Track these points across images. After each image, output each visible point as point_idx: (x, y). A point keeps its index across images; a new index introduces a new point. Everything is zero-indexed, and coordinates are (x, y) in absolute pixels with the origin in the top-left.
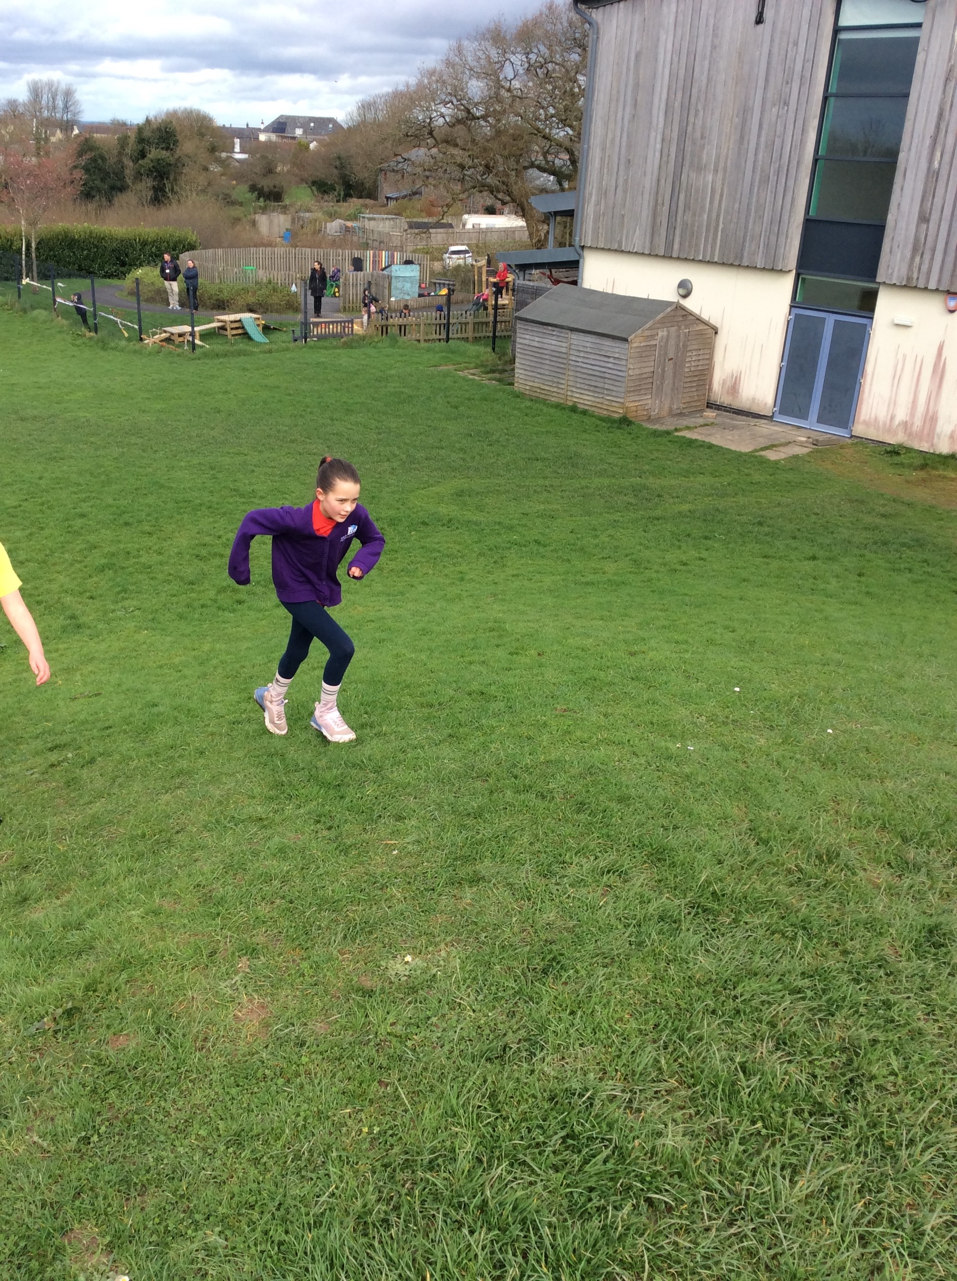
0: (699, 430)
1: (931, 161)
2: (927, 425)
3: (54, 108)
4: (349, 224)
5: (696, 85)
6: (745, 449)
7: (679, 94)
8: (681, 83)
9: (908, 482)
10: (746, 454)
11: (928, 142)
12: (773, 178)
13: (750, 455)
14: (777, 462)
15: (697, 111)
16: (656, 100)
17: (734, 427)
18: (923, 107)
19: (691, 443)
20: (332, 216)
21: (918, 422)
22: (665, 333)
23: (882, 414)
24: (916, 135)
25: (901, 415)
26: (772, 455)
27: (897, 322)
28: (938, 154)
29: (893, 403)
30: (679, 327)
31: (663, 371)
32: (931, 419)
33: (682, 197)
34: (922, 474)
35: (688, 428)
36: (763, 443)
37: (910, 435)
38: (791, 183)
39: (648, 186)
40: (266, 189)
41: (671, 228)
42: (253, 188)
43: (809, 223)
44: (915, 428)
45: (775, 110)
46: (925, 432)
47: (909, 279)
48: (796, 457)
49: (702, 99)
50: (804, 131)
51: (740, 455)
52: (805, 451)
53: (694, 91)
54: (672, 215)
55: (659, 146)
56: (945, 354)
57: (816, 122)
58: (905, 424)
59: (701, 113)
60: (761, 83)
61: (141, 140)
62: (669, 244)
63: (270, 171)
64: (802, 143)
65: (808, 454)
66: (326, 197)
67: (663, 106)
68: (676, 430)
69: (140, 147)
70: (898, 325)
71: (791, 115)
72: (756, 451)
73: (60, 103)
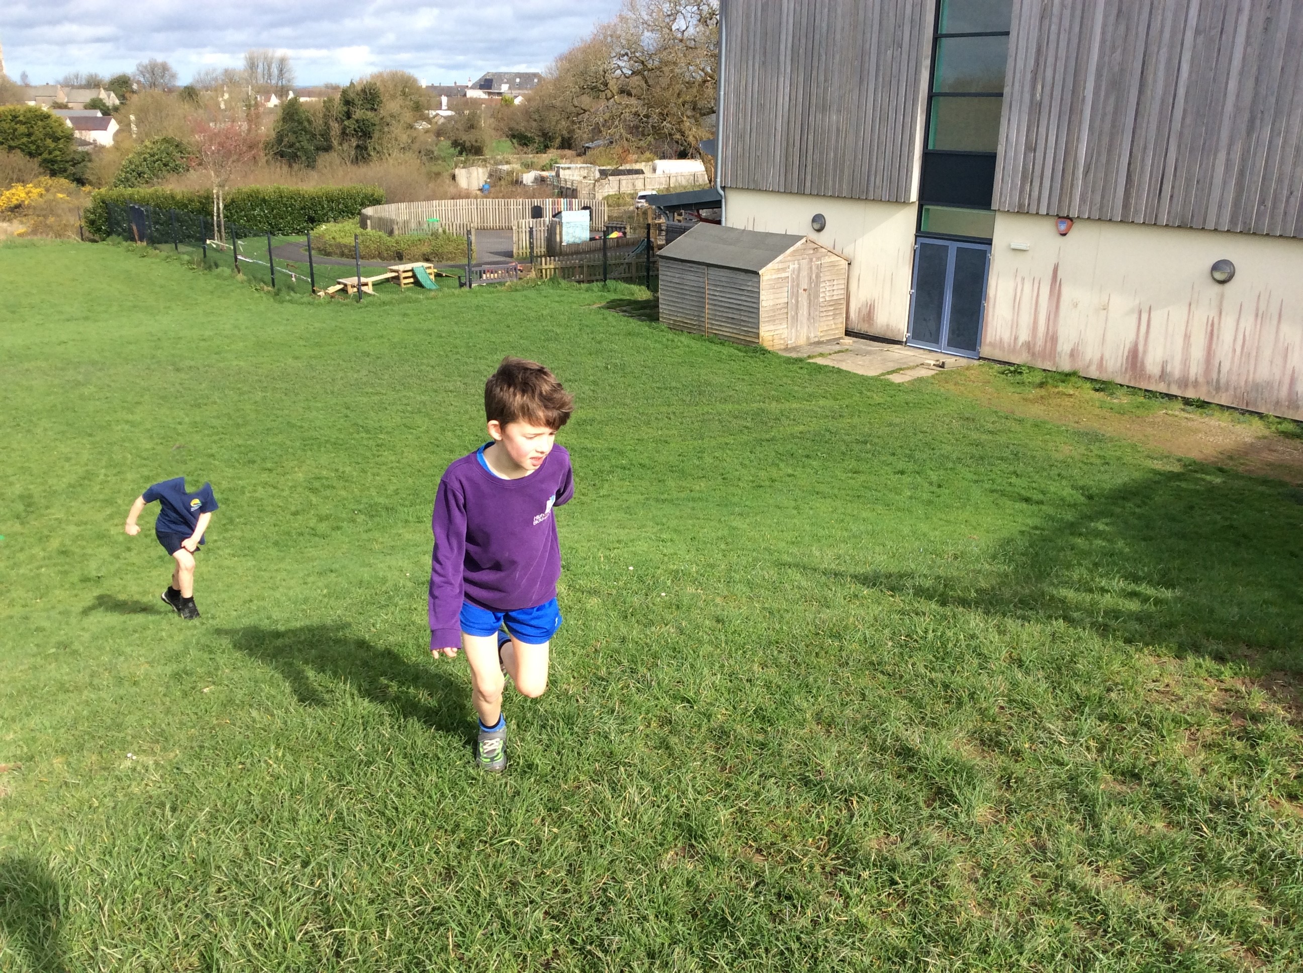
0: (834, 356)
1: (1033, 95)
2: (1049, 344)
3: (270, 75)
4: (545, 174)
5: (817, 32)
6: (871, 373)
7: (803, 41)
8: (803, 31)
9: (1025, 400)
10: (872, 378)
11: (1029, 76)
12: (892, 115)
13: (876, 379)
14: (899, 385)
15: (819, 55)
16: (782, 47)
17: (869, 353)
18: (1022, 44)
19: (820, 368)
20: (529, 167)
21: (1040, 342)
22: (796, 266)
23: (1006, 336)
24: (1017, 71)
25: (1024, 336)
26: (896, 379)
27: (1013, 246)
28: (1039, 87)
29: (1015, 325)
30: (811, 260)
31: (797, 302)
32: (1053, 339)
33: (811, 137)
34: (1043, 392)
35: (821, 355)
36: (891, 366)
37: (1033, 354)
38: (908, 119)
39: (779, 128)
40: (468, 144)
41: (803, 167)
42: (455, 144)
43: (927, 156)
44: (1037, 349)
45: (889, 53)
46: (1047, 352)
47: (1021, 205)
48: (920, 380)
49: (824, 45)
50: (917, 72)
51: (864, 379)
52: (931, 373)
53: (817, 37)
54: (804, 153)
55: (787, 90)
56: (1060, 274)
57: (927, 62)
58: (1028, 346)
59: (824, 57)
60: (876, 27)
61: (347, 102)
62: (802, 182)
63: (471, 125)
64: (916, 81)
65: (933, 376)
66: (525, 149)
67: (789, 52)
68: (809, 357)
69: (345, 109)
70: (1014, 250)
71: (905, 56)
72: (883, 374)
73: (275, 71)
